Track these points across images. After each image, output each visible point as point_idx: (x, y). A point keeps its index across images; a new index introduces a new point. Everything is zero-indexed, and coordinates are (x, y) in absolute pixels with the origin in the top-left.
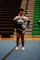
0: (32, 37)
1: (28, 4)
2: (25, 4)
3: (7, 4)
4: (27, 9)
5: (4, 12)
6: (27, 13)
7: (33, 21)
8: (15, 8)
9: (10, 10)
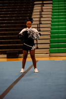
0: (50, 56)
1: (43, 11)
2: (39, 11)
3: (14, 11)
4: (42, 17)
5: (9, 23)
6: (41, 24)
7: (50, 34)
8: (25, 17)
9: (17, 20)
